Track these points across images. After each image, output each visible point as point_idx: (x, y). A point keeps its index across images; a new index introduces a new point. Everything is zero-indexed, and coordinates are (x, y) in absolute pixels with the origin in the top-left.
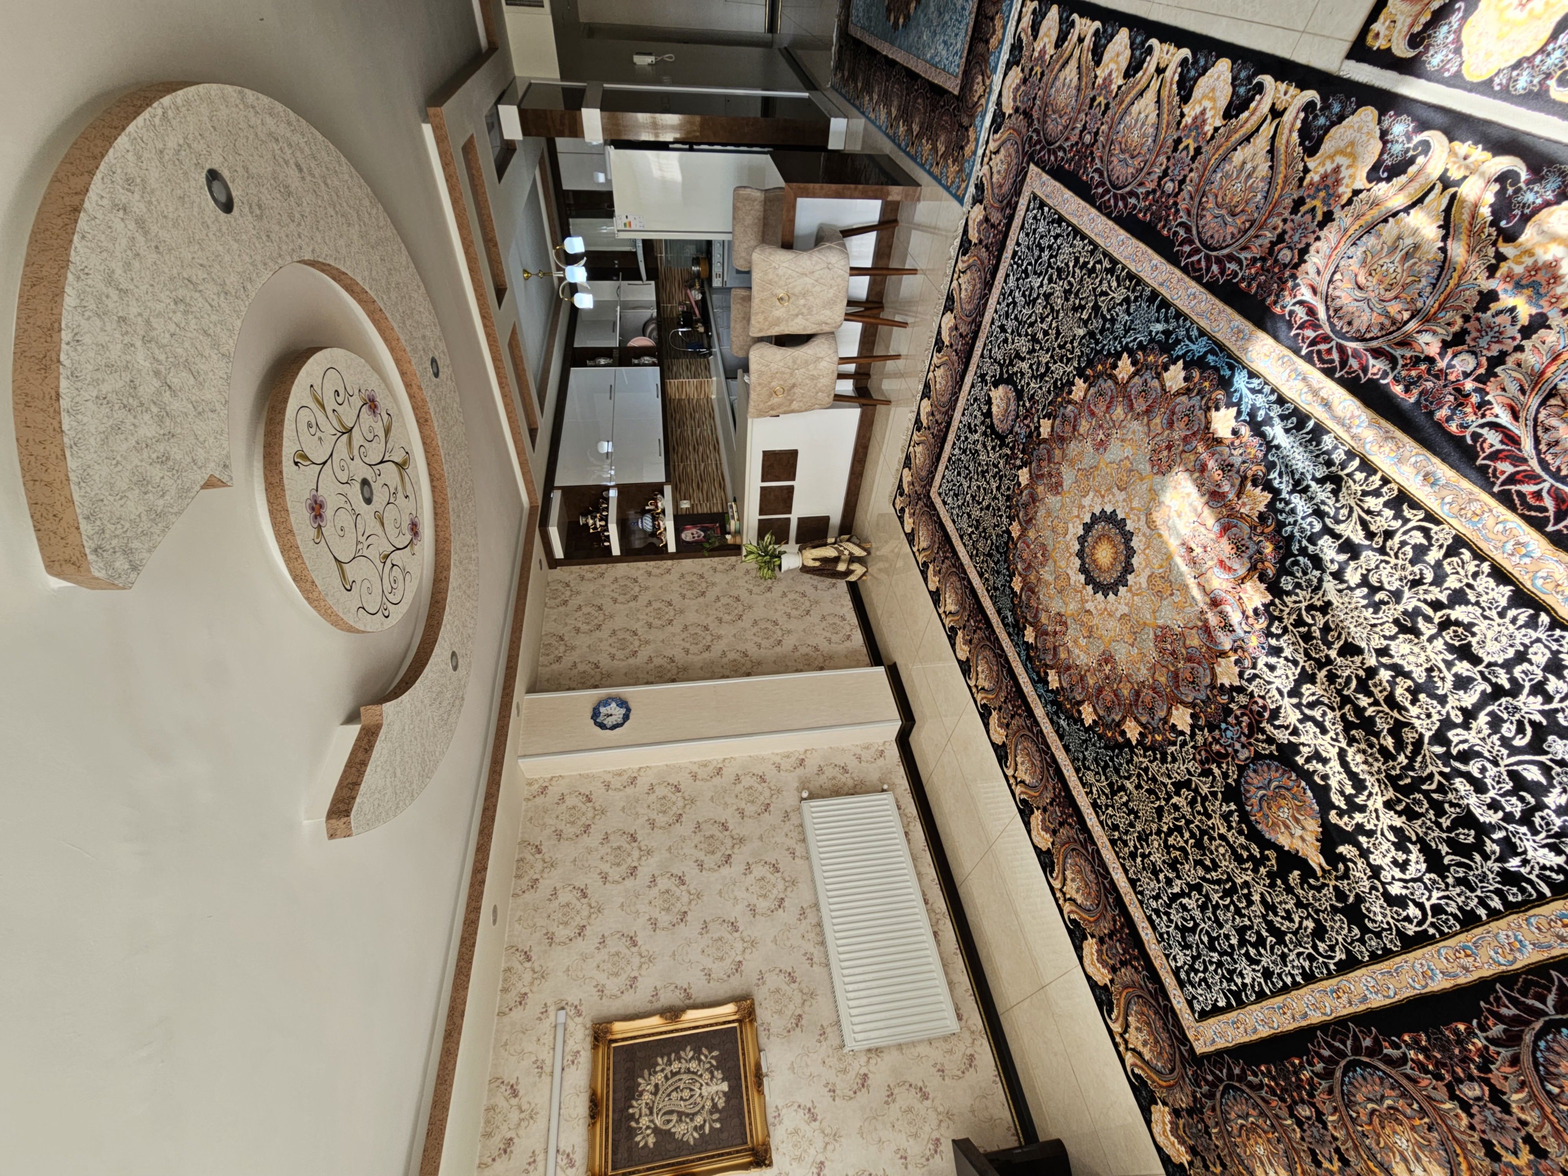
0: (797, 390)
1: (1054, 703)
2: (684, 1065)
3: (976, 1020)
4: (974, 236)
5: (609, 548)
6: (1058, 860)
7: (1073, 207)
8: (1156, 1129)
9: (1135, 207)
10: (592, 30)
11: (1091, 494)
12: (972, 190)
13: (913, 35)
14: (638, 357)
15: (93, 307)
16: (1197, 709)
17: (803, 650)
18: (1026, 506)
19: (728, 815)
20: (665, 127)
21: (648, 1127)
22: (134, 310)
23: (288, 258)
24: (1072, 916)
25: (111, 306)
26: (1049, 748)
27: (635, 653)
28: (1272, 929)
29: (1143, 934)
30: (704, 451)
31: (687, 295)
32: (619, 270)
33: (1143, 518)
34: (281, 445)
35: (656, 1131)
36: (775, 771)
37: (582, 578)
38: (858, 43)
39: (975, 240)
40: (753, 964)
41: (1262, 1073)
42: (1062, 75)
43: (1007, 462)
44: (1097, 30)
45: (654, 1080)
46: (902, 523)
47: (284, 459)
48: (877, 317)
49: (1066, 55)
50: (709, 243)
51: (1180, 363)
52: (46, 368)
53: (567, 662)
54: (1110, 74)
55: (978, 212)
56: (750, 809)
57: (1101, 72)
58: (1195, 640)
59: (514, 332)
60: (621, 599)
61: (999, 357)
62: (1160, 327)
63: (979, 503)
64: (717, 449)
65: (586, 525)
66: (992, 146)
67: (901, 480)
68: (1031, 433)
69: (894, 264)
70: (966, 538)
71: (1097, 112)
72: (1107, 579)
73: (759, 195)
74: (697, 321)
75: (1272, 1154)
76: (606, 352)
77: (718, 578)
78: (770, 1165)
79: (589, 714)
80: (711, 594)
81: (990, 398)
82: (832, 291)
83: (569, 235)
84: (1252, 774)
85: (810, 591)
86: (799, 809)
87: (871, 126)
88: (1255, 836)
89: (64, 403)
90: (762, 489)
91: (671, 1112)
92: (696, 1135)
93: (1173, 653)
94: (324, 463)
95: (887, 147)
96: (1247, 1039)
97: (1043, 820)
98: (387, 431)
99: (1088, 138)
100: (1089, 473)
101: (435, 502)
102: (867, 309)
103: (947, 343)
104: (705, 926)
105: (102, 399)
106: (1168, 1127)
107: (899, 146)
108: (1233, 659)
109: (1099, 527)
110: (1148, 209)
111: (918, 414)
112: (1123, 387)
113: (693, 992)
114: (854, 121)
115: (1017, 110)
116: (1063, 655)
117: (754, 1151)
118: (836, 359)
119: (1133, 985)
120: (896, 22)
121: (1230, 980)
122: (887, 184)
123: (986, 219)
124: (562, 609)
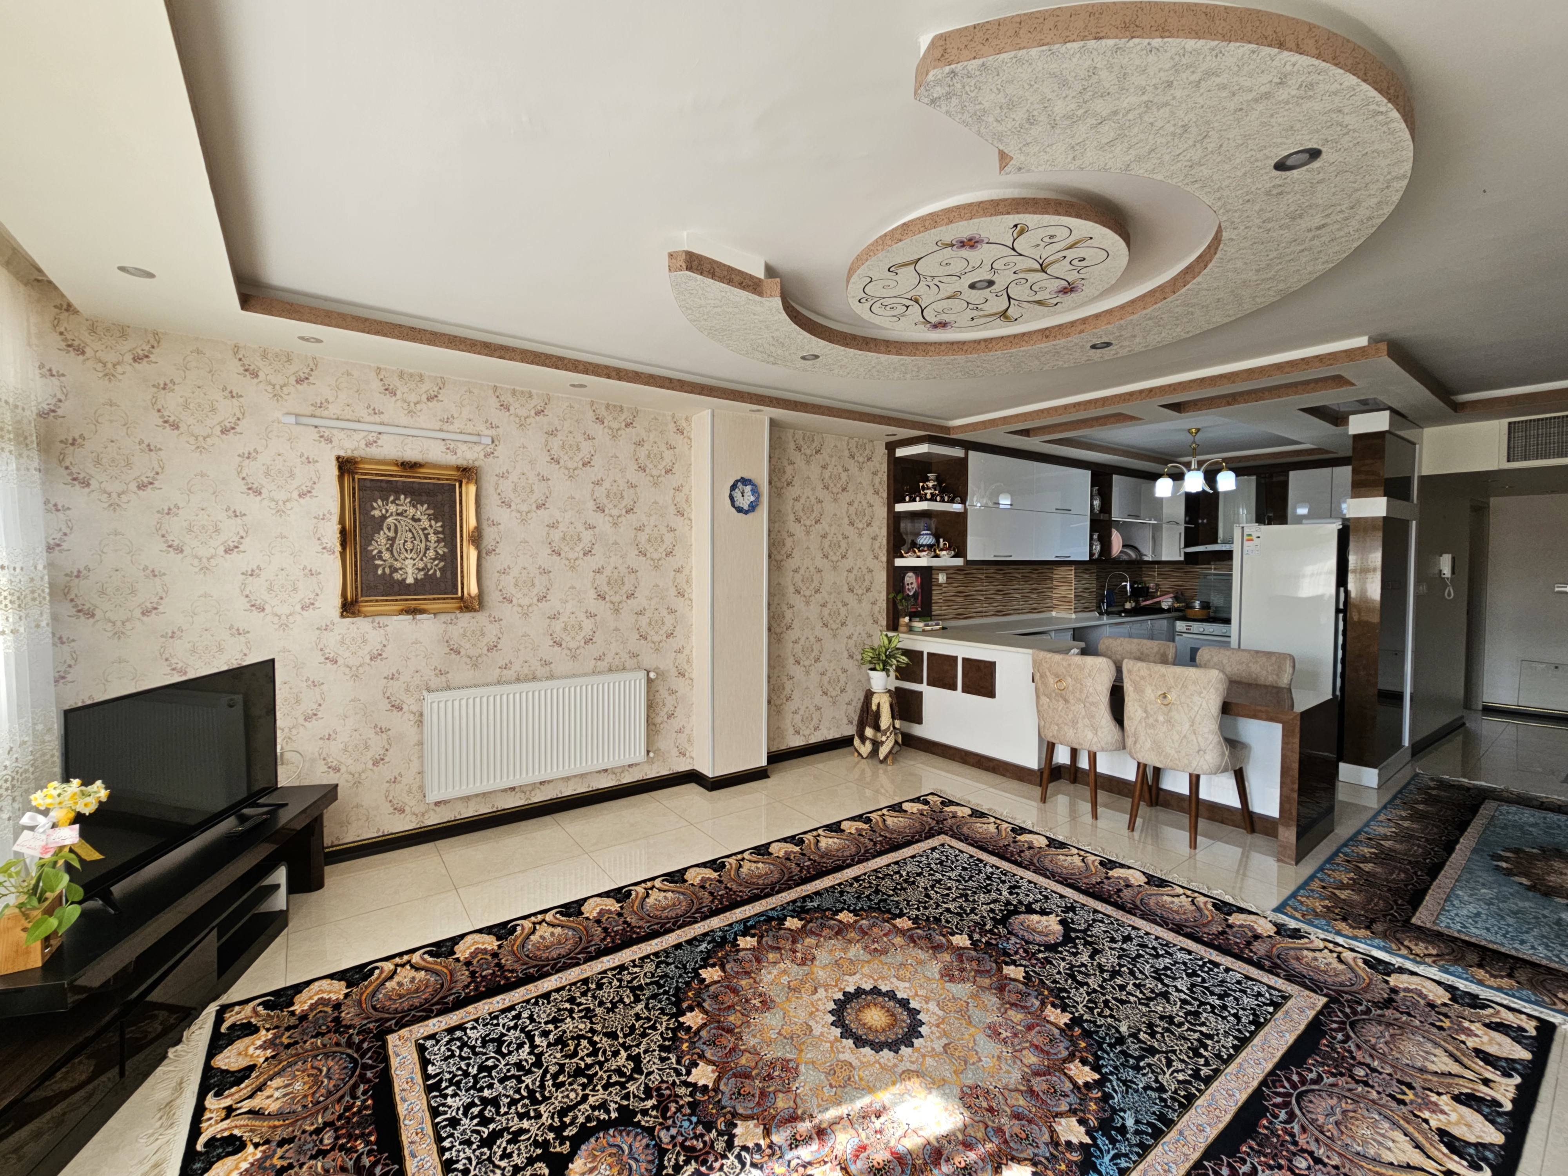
0: (1061, 703)
1: (724, 938)
2: (432, 545)
3: (433, 819)
4: (1236, 919)
5: (903, 501)
6: (571, 921)
7: (1274, 1042)
8: (325, 983)
9: (1276, 1117)
10: (1480, 511)
11: (941, 1013)
12: (1293, 924)
13: (1487, 877)
14: (1100, 539)
15: (1184, 61)
16: (712, 1094)
17: (788, 685)
18: (929, 938)
19: (641, 600)
20: (1363, 582)
21: (387, 511)
22: (1178, 94)
23: (1225, 218)
24: (519, 928)
25: (1184, 76)
26: (680, 927)
27: (798, 520)
28: (495, 1135)
29: (498, 998)
30: (997, 601)
31: (1167, 593)
32: (1197, 524)
33: (913, 1067)
34: (1035, 213)
35: (384, 518)
36: (676, 648)
37: (875, 473)
38: (1474, 810)
39: (1231, 919)
40: (509, 614)
41: (365, 1101)
42: (1439, 1052)
43: (976, 924)
44: (1501, 1105)
45: (424, 517)
46: (912, 801)
47: (1021, 216)
48: (1141, 798)
49: (1465, 1060)
50: (1227, 621)
51: (1087, 1140)
52: (1126, 28)
53: (798, 458)
54: (1443, 1112)
55: (1265, 928)
56: (644, 621)
57: (1445, 1101)
58: (782, 1103)
59: (1132, 418)
60: (852, 510)
61: (1095, 931)
62: (1130, 1123)
63: (933, 887)
64: (998, 613)
65: (927, 479)
66: (1348, 955)
67: (958, 804)
68: (1009, 955)
69: (1202, 823)
70: (896, 868)
71: (1394, 1088)
72: (850, 1016)
73: (1285, 681)
74: (1137, 602)
75: (294, 1098)
76: (1106, 507)
77: (866, 605)
78: (342, 616)
79: (746, 476)
80: (850, 598)
81: (1048, 914)
82: (1172, 752)
83: (1237, 476)
84: (645, 1141)
85: (846, 697)
86: (639, 668)
87: (1369, 815)
88: (585, 1134)
89: (1092, 44)
90: (955, 658)
91: (396, 532)
92: (375, 552)
93: (770, 1077)
94: (1013, 249)
95: (1344, 830)
96: (397, 1090)
97: (609, 912)
98: (1039, 303)
99: (1360, 1072)
100: (963, 1013)
101: (964, 343)
102: (1150, 788)
103: (1111, 873)
104: (545, 572)
105: (1094, 71)
106: (326, 996)
107: (1345, 845)
108: (762, 1142)
109: (905, 1016)
110: (1273, 1132)
111: (1031, 832)
112: (1059, 1067)
113: (492, 557)
114: (1374, 797)
115: (1394, 991)
116: (771, 956)
117: (355, 602)
118: (1094, 749)
119: (452, 981)
120: (1501, 858)
121: (451, 1082)
122: (1298, 826)
123: (1257, 937)
124: (847, 453)
